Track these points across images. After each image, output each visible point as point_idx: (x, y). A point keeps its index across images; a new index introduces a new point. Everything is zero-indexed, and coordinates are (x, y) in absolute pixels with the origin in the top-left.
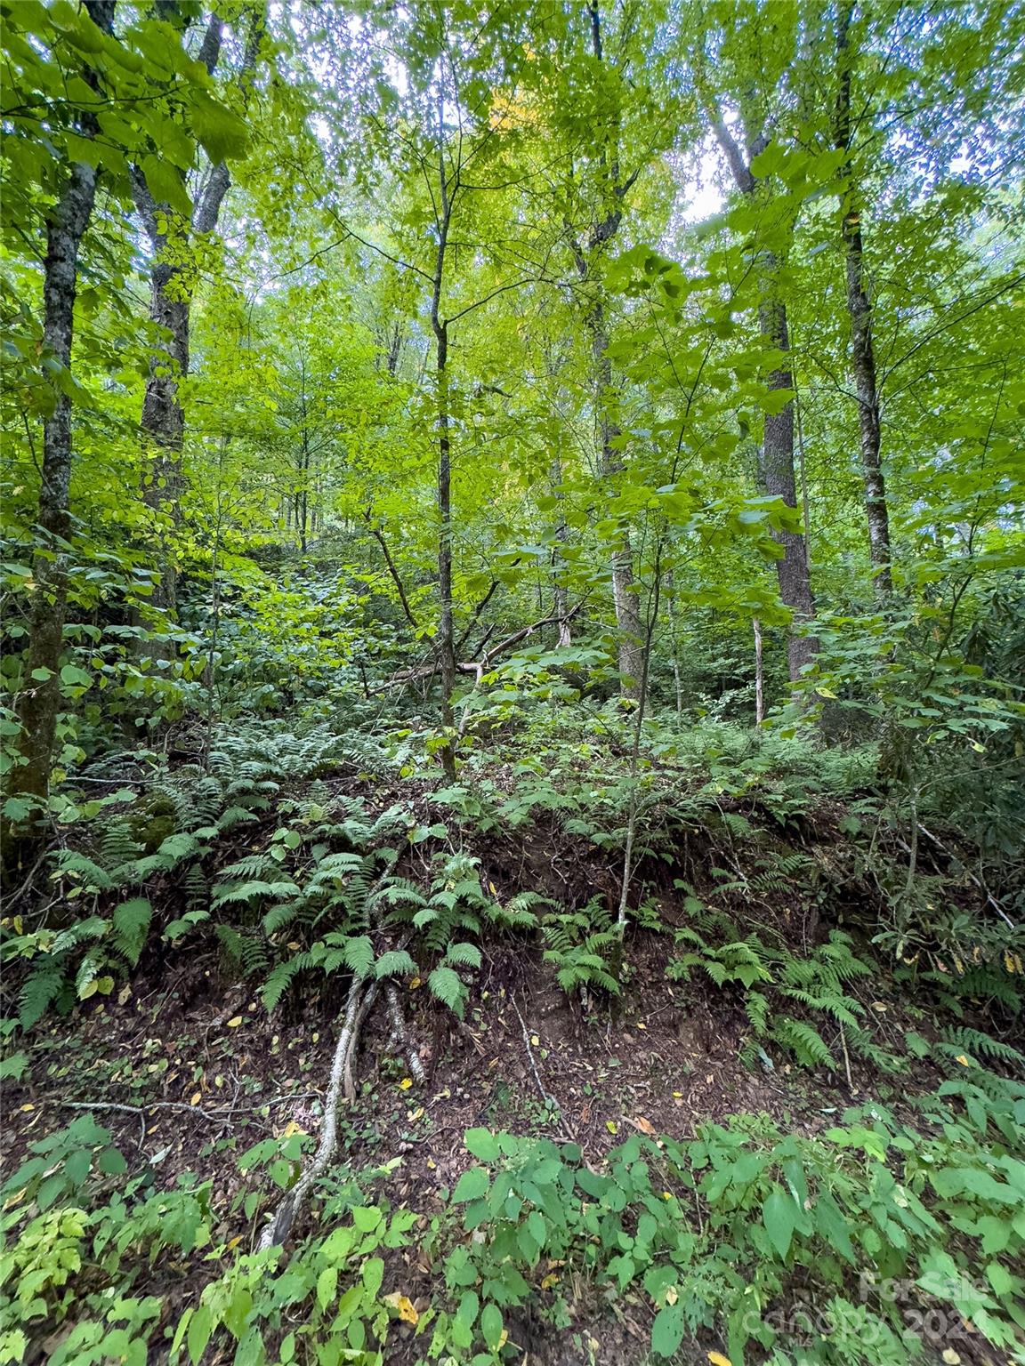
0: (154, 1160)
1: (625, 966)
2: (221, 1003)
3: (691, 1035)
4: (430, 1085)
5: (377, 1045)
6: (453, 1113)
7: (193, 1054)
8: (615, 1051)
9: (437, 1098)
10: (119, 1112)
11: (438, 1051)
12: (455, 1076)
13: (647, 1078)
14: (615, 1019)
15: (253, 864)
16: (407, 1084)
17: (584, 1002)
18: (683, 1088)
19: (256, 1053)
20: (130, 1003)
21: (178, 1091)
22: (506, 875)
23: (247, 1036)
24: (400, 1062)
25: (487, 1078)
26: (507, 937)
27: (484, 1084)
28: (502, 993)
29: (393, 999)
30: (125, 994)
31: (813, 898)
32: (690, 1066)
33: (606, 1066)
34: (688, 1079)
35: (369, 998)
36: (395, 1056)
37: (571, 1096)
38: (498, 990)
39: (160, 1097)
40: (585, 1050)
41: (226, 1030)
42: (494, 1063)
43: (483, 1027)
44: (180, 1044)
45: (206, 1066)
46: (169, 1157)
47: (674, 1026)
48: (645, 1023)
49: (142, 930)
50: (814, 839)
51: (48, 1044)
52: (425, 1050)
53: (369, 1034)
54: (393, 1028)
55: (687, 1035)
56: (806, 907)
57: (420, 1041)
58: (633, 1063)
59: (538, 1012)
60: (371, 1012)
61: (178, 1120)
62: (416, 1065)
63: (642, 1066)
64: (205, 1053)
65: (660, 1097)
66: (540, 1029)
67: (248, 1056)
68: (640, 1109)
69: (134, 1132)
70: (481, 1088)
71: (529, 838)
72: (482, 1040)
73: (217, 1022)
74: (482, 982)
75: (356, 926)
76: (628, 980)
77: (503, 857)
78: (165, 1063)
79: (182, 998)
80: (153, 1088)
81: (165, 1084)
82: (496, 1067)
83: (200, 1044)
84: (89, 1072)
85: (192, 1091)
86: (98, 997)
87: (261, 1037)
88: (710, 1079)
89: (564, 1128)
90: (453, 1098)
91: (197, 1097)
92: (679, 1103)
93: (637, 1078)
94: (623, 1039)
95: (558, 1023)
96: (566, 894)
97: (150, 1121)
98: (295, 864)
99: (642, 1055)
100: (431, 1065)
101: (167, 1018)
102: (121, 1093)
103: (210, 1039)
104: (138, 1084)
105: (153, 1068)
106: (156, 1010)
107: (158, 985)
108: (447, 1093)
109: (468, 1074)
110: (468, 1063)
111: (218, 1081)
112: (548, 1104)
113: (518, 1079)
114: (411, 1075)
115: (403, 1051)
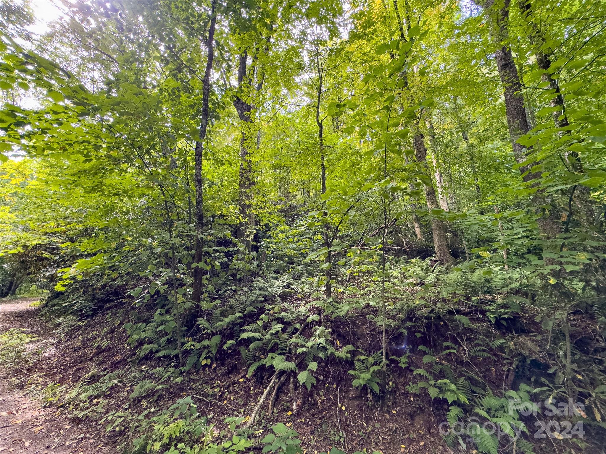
0: (209, 417)
1: (391, 383)
2: (239, 373)
3: (422, 422)
4: (298, 415)
5: (282, 397)
6: (304, 428)
7: (227, 388)
8: (379, 421)
9: (299, 421)
10: (204, 401)
11: (303, 403)
12: (308, 415)
13: (390, 435)
14: (382, 406)
15: (252, 326)
16: (290, 413)
17: (369, 396)
18: (407, 444)
19: (245, 392)
20: (215, 369)
21: (221, 398)
22: (344, 338)
23: (244, 385)
24: (288, 404)
25: (320, 418)
26: (341, 363)
27: (318, 420)
28: (335, 386)
29: (291, 381)
30: (214, 366)
31: (511, 364)
32: (413, 435)
33: (373, 426)
34: (411, 441)
35: (282, 379)
36: (287, 402)
37: (353, 434)
38: (333, 384)
39: (216, 399)
40: (366, 417)
41: (238, 382)
42: (325, 412)
43: (323, 398)
44: (224, 384)
45: (230, 392)
46: (213, 417)
47: (412, 416)
48: (396, 411)
49: (217, 344)
50: (523, 331)
51: (192, 377)
52: (299, 402)
53: (281, 392)
54: (289, 391)
55: (419, 421)
56: (505, 368)
57: (298, 398)
58: (386, 428)
59: (348, 397)
60: (283, 384)
61: (219, 407)
62: (294, 407)
63: (389, 429)
64: (231, 388)
65: (394, 445)
66: (348, 404)
67: (243, 392)
68: (382, 447)
69: (207, 408)
70: (316, 422)
71: (359, 323)
72: (321, 403)
73: (236, 379)
74: (327, 380)
75: (281, 352)
76: (390, 389)
77: (344, 330)
78: (219, 388)
79: (228, 369)
80: (214, 396)
81: (218, 395)
82: (325, 415)
83: (229, 385)
84: (200, 387)
85: (224, 400)
86: (206, 365)
87: (248, 387)
88: (422, 444)
89: (344, 446)
90: (305, 422)
91: (225, 402)
92: (402, 450)
93: (385, 434)
94: (384, 416)
95: (356, 403)
96: (369, 348)
97: (211, 406)
98: (266, 327)
99: (391, 425)
100: (300, 408)
101: (223, 375)
102: (206, 395)
103: (233, 384)
104: (210, 393)
105: (216, 390)
106: (220, 372)
107: (223, 364)
108: (303, 420)
109: (313, 415)
110: (314, 411)
111: (232, 398)
112: (341, 434)
113: (332, 422)
114: (292, 410)
115: (291, 401)
